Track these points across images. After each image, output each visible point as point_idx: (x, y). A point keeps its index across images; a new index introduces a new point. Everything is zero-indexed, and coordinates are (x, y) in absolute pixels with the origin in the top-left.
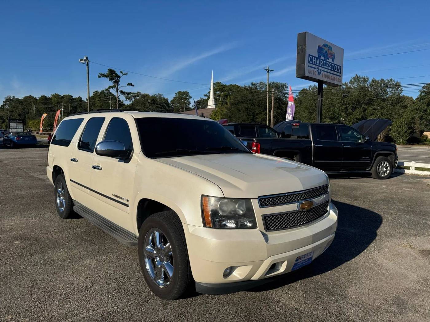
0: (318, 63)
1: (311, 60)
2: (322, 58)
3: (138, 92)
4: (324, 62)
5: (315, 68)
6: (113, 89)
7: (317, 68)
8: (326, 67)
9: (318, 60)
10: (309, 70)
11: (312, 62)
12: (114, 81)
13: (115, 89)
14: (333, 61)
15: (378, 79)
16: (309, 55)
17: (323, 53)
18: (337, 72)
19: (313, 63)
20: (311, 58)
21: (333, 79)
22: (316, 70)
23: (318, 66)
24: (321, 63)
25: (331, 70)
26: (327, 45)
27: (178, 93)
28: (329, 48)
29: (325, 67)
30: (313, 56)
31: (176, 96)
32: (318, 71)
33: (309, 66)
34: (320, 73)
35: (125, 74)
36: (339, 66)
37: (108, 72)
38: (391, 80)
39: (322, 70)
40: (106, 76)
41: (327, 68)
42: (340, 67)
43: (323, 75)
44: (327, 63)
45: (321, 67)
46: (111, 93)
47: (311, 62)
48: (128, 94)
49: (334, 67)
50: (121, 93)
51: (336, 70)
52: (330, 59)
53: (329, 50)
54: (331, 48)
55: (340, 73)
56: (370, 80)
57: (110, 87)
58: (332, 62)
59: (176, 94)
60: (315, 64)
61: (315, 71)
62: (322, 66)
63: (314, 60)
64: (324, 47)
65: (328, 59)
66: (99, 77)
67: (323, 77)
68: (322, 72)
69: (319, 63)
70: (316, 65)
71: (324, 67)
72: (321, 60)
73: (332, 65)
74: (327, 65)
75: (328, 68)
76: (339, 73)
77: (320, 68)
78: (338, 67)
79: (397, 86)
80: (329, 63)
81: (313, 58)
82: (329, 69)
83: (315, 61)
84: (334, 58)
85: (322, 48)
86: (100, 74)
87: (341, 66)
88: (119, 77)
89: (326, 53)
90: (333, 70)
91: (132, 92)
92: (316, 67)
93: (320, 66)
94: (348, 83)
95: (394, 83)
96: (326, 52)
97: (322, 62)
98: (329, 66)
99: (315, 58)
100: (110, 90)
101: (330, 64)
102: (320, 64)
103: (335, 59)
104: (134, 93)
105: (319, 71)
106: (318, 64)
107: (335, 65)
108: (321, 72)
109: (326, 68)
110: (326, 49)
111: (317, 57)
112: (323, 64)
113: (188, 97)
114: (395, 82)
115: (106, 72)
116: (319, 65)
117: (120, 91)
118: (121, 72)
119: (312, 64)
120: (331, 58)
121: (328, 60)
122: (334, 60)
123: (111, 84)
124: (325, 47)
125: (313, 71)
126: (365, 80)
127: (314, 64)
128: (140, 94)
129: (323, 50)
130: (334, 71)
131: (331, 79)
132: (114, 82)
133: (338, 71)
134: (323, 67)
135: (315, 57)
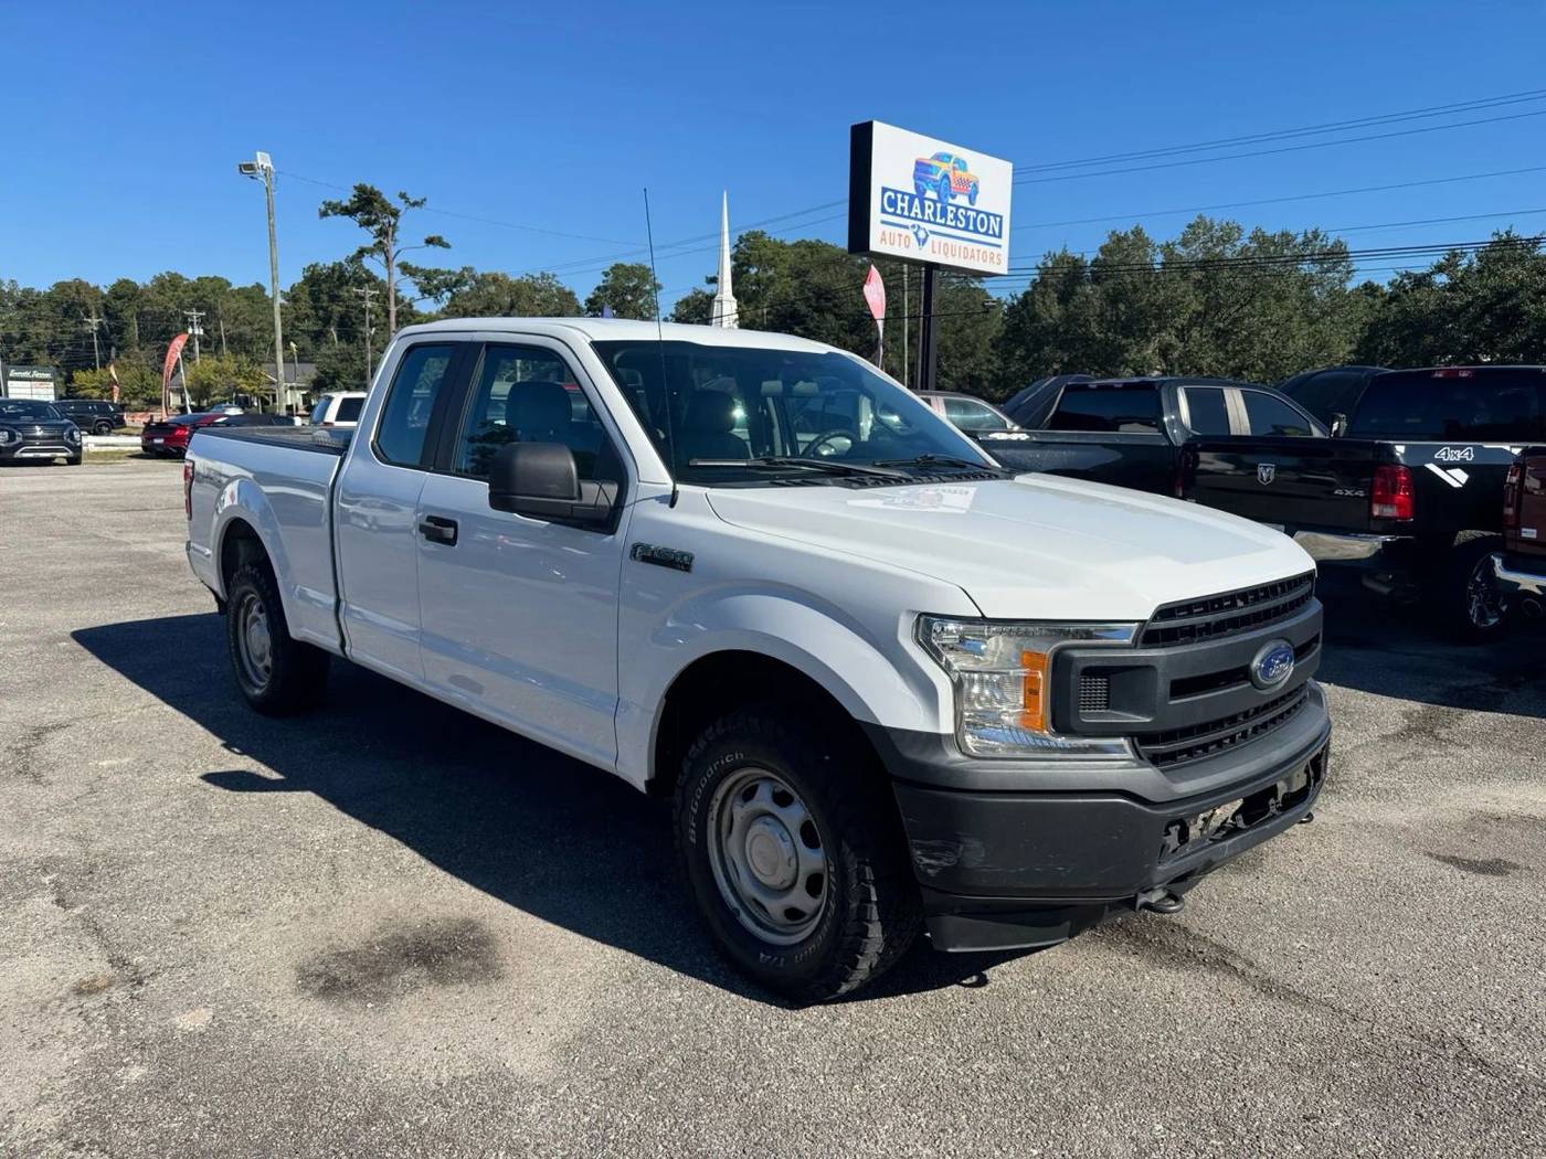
0: (916, 209)
1: (892, 203)
2: (931, 194)
3: (464, 269)
4: (939, 205)
5: (906, 227)
6: (376, 256)
7: (913, 226)
8: (946, 220)
9: (917, 202)
10: (884, 233)
11: (896, 209)
12: (377, 227)
13: (382, 258)
14: (972, 201)
15: (1271, 230)
16: (885, 190)
17: (935, 181)
18: (986, 233)
19: (899, 212)
20: (890, 197)
21: (973, 257)
22: (910, 233)
23: (916, 219)
24: (929, 212)
25: (966, 229)
26: (950, 157)
27: (613, 269)
28: (957, 165)
29: (943, 221)
30: (896, 192)
31: (604, 281)
32: (916, 234)
33: (883, 222)
34: (922, 242)
35: (415, 204)
36: (995, 216)
37: (355, 196)
38: (1316, 235)
39: (931, 232)
40: (347, 211)
41: (949, 223)
42: (998, 219)
43: (936, 245)
44: (950, 208)
45: (929, 221)
46: (367, 271)
47: (892, 210)
48: (428, 276)
49: (975, 220)
50: (403, 273)
51: (982, 226)
52: (958, 196)
53: (954, 169)
54: (964, 162)
55: (1000, 236)
56: (1247, 233)
57: (362, 252)
58: (967, 205)
59: (606, 274)
60: (906, 213)
61: (907, 236)
62: (932, 219)
63: (903, 201)
64: (935, 163)
65: (954, 197)
66: (324, 214)
67: (934, 252)
68: (931, 237)
69: (919, 211)
70: (909, 217)
71: (938, 220)
72: (927, 203)
73: (969, 213)
74: (950, 216)
75: (953, 224)
76: (994, 235)
77: (922, 225)
78: (991, 217)
79: (1337, 255)
80: (958, 207)
81: (899, 196)
82: (956, 227)
83: (906, 205)
84: (976, 192)
85: (930, 166)
86: (324, 203)
87: (1001, 217)
88: (395, 214)
89: (945, 181)
90: (971, 228)
91: (442, 269)
92: (909, 222)
93: (922, 220)
94: (1173, 244)
95: (1326, 246)
96: (946, 176)
97: (929, 207)
98: (956, 218)
99: (907, 198)
100: (363, 260)
101: (961, 210)
102: (923, 213)
103: (978, 197)
104: (449, 273)
105: (922, 235)
106: (916, 214)
107: (978, 212)
108: (927, 236)
109: (945, 225)
110: (945, 167)
111: (914, 193)
112: (934, 214)
113: (648, 287)
114: (1331, 242)
115: (347, 197)
116: (920, 216)
117: (398, 265)
118: (403, 196)
119: (894, 214)
120: (963, 194)
121: (951, 201)
122: (975, 198)
123: (367, 238)
124: (942, 161)
125: (897, 237)
126: (1228, 236)
127: (902, 216)
128: (473, 277)
129: (934, 172)
130: (976, 231)
131: (965, 258)
132: (376, 231)
133: (991, 232)
134: (935, 223)
135: (904, 194)
